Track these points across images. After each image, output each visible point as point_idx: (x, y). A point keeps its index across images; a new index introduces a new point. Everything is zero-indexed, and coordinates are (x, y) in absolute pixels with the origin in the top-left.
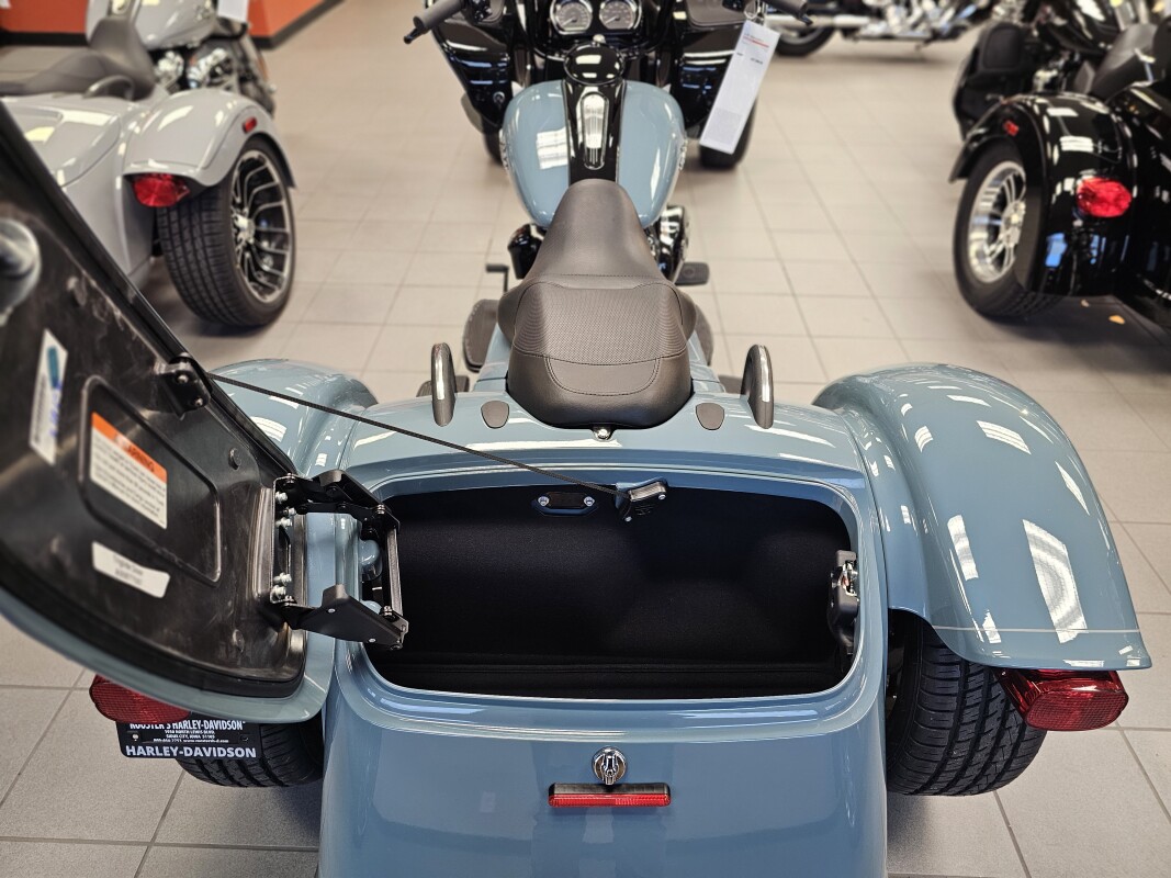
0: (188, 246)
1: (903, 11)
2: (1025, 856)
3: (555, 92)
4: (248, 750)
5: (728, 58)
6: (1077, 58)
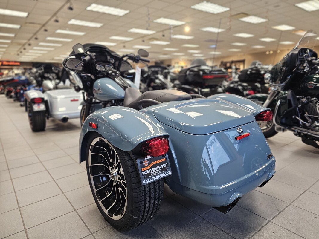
4: (169, 172)
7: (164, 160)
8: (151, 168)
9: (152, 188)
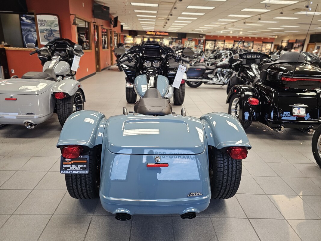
0: (63, 109)
1: (217, 79)
2: (247, 214)
3: (145, 76)
4: (86, 171)
5: (177, 72)
6: (249, 82)
7: (85, 162)
8: (72, 164)
9: (78, 178)
